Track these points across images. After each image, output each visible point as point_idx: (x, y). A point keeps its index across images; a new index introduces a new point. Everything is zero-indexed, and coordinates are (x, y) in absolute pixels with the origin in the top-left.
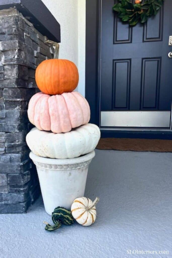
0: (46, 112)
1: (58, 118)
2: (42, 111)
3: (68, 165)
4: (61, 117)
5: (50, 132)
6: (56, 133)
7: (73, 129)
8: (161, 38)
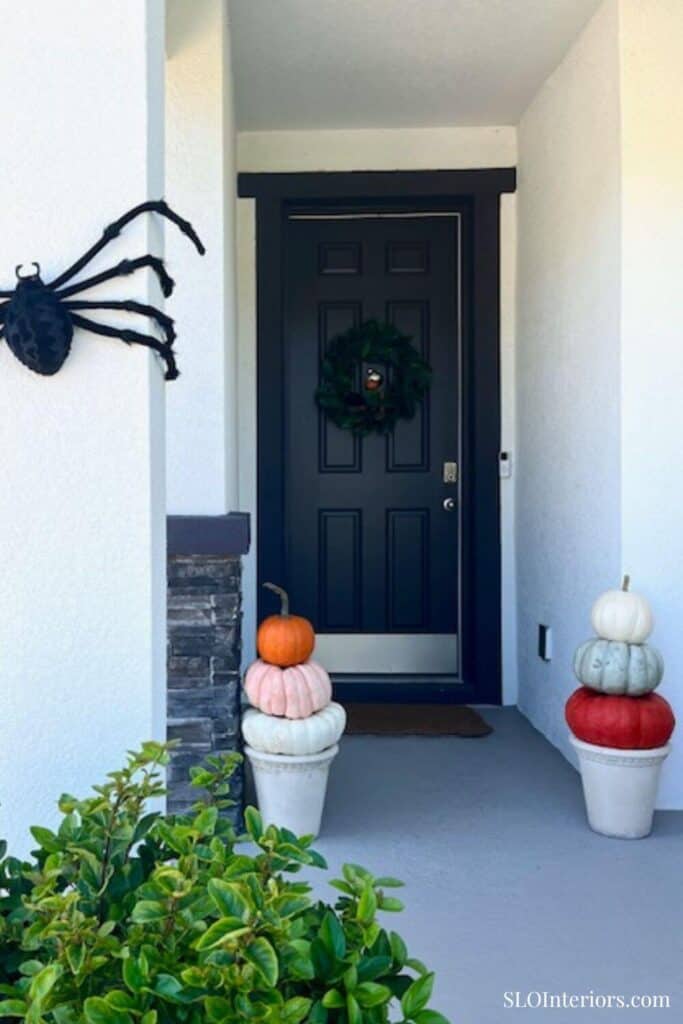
0: (281, 693)
1: (297, 701)
2: (276, 692)
3: (308, 764)
4: (302, 697)
5: (283, 717)
6: (291, 719)
7: (314, 713)
8: (427, 465)
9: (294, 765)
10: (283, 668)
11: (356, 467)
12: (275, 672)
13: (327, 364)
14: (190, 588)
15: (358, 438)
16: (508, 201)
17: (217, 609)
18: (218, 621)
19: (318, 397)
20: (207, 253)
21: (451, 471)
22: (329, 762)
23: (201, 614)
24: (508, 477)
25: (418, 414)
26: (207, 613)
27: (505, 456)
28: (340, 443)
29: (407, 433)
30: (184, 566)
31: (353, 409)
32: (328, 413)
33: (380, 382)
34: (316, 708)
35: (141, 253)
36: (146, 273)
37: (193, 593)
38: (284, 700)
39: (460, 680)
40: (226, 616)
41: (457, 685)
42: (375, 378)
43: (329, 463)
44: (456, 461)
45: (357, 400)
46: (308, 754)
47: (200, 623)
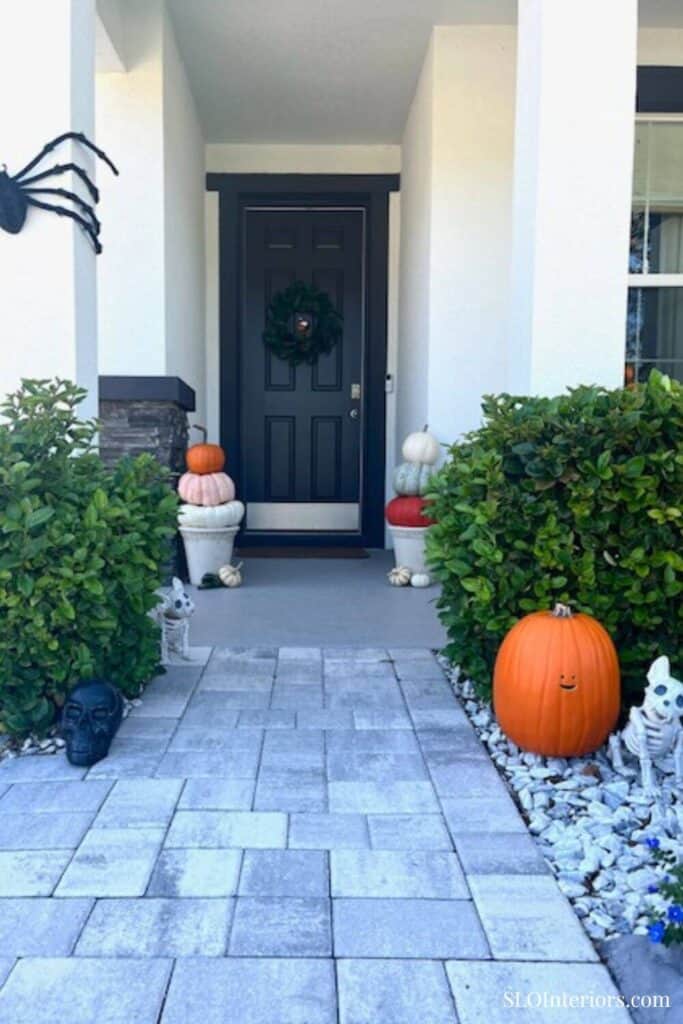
0: (200, 490)
3: (216, 533)
5: (201, 505)
6: (206, 506)
7: (222, 503)
8: (340, 386)
9: (207, 533)
10: (201, 474)
11: (292, 387)
12: (196, 478)
13: (270, 312)
14: (142, 423)
15: (293, 366)
16: (395, 198)
17: (159, 436)
18: (160, 444)
19: (265, 335)
20: (120, 175)
21: (356, 390)
22: (235, 534)
23: (149, 440)
24: (391, 392)
25: (334, 350)
26: (153, 439)
27: (389, 377)
28: (280, 370)
29: (326, 363)
30: (138, 409)
31: (288, 344)
32: (270, 347)
33: (307, 328)
34: (223, 499)
35: (67, 161)
36: (70, 173)
37: (144, 426)
38: (201, 494)
39: (359, 534)
40: (165, 440)
41: (358, 536)
42: (305, 324)
43: (273, 383)
44: (358, 382)
45: (289, 338)
46: (217, 527)
47: (149, 445)
